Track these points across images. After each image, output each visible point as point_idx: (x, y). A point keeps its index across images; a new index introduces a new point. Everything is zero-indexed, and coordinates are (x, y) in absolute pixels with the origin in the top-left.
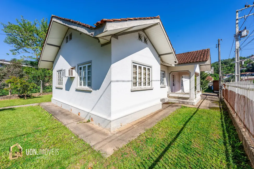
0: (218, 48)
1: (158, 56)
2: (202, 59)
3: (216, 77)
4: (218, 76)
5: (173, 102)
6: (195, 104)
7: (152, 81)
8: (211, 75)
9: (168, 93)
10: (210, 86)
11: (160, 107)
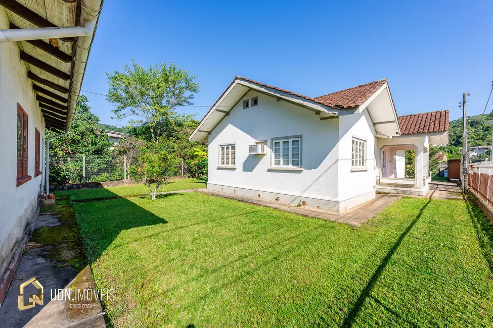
0: (462, 108)
1: (372, 124)
2: (438, 129)
3: (451, 152)
4: (455, 151)
5: (386, 191)
6: (424, 194)
7: (366, 160)
8: (442, 149)
9: (378, 178)
10: (441, 170)
11: (373, 196)
